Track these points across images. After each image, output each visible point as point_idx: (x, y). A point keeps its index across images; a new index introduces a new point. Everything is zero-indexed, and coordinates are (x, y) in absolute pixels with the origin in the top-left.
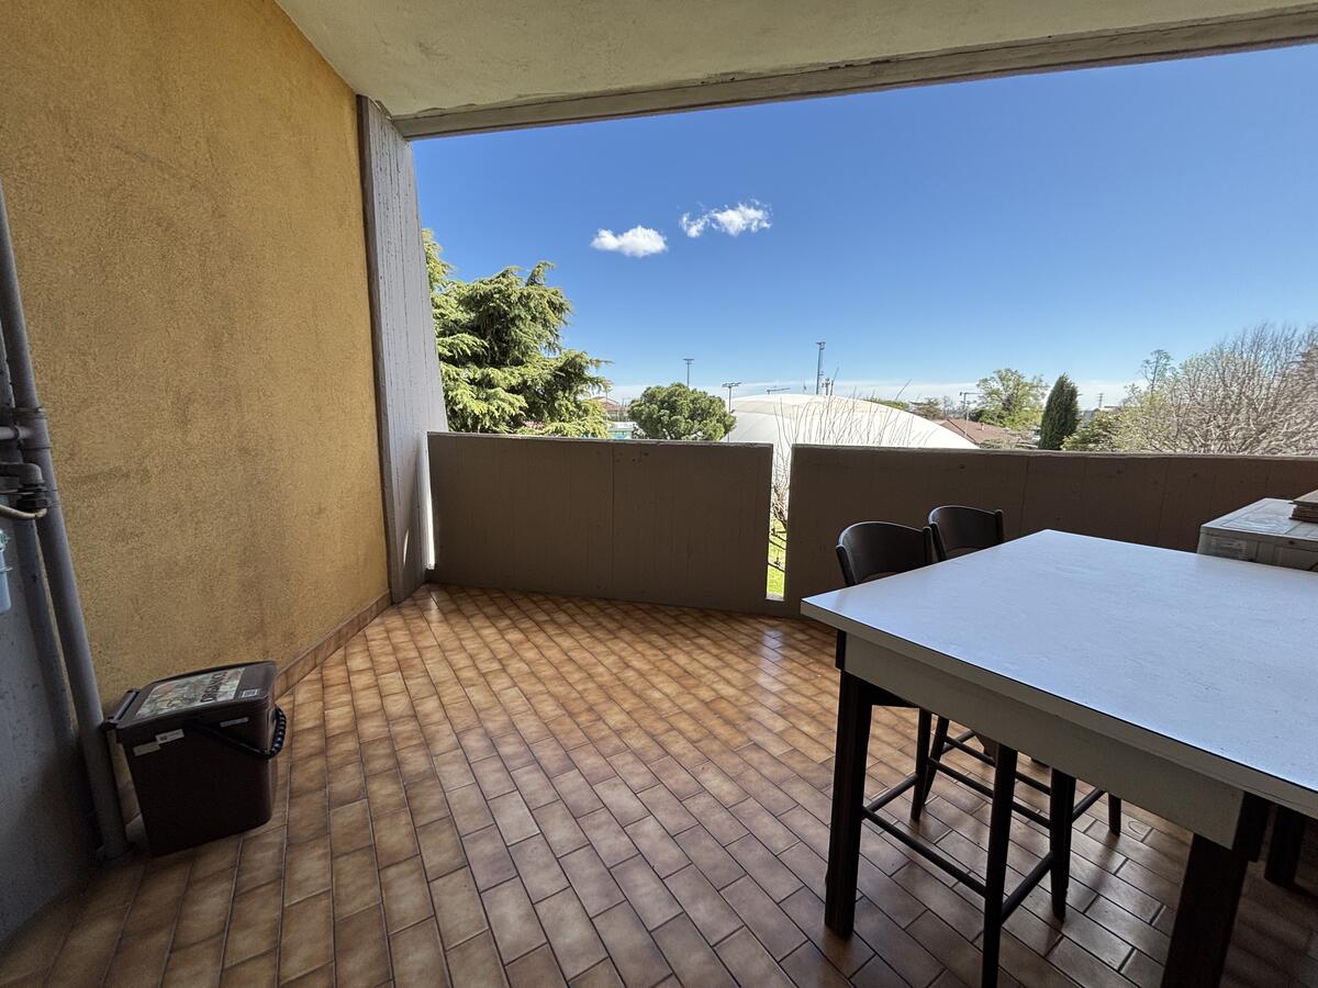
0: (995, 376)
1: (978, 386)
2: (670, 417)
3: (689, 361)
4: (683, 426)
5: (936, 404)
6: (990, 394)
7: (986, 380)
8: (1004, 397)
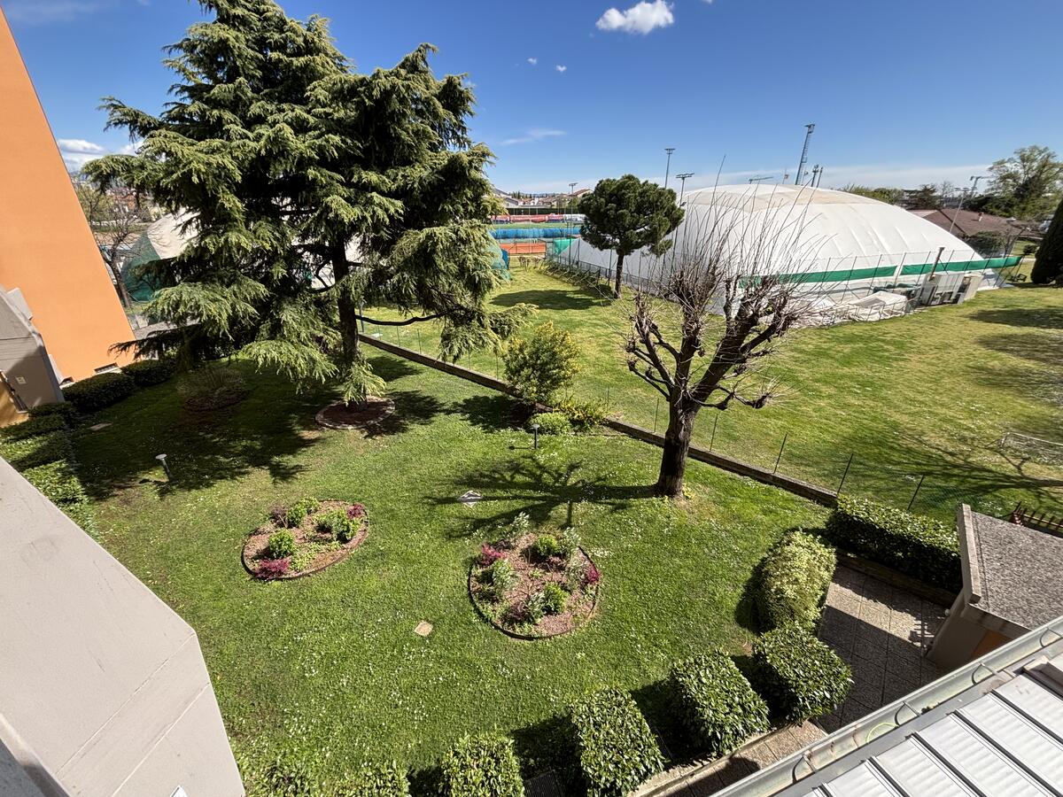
0: (1016, 157)
1: (991, 169)
2: (616, 211)
3: (670, 151)
4: (628, 220)
5: (934, 191)
6: (1003, 178)
7: (1002, 163)
8: (1021, 182)
